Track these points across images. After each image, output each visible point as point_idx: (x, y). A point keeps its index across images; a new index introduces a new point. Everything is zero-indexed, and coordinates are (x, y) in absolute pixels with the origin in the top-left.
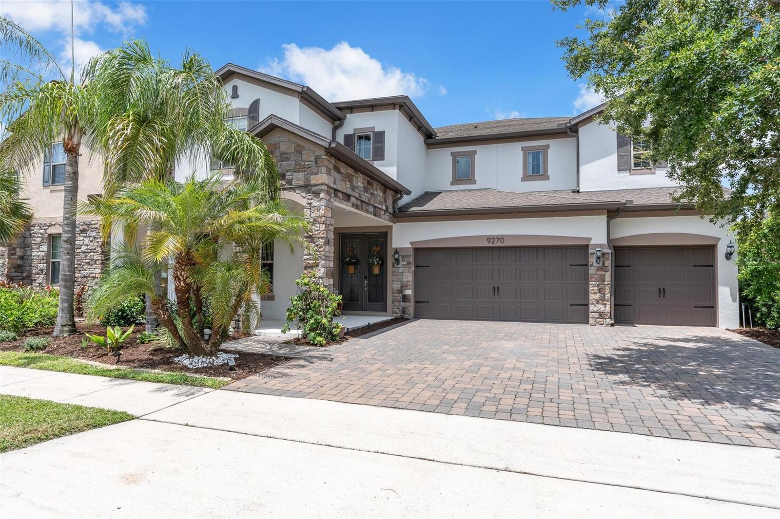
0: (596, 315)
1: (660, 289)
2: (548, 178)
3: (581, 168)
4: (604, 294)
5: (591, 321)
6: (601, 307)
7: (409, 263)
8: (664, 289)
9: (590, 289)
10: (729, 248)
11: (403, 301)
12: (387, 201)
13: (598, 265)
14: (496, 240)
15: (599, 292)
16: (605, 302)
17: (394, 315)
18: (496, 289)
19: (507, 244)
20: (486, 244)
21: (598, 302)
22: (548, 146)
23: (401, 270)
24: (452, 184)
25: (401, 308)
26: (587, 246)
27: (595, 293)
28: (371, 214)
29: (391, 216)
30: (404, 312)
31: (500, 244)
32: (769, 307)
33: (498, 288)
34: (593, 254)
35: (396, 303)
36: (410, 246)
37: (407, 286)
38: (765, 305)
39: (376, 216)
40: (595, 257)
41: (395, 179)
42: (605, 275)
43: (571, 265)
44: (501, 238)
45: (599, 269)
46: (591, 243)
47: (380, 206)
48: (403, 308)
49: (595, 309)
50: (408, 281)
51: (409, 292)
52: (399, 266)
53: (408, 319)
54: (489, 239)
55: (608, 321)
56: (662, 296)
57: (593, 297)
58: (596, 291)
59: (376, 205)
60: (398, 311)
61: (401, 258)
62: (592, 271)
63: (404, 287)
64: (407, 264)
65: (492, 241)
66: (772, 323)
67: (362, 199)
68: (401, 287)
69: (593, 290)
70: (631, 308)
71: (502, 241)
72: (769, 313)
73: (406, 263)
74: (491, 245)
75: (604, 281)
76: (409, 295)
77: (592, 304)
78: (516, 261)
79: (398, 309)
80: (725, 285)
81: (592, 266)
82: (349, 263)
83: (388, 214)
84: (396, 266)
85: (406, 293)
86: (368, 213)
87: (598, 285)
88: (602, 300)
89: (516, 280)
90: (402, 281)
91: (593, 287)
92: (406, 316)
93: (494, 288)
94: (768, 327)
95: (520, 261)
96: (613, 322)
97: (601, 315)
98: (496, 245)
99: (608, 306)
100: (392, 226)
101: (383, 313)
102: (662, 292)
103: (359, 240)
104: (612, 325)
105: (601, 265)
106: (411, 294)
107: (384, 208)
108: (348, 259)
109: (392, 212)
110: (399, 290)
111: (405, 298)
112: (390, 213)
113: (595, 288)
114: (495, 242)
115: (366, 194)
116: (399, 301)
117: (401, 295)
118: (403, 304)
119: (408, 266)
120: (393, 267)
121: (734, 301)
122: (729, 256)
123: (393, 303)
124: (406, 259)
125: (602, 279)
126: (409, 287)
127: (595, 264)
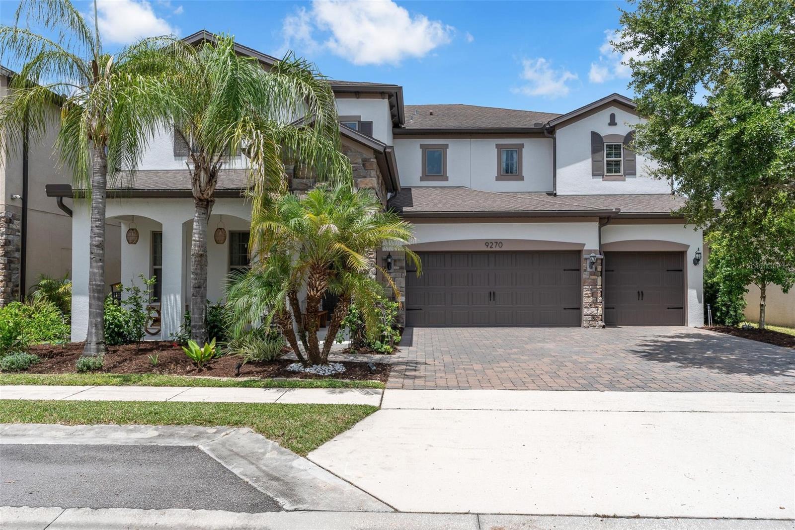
0: (589, 318)
1: (639, 292)
2: (522, 179)
3: (558, 171)
4: (597, 298)
5: (585, 324)
6: (593, 310)
7: (401, 268)
8: (642, 292)
9: (584, 293)
10: (697, 255)
13: (591, 270)
14: (495, 244)
15: (592, 296)
16: (598, 306)
18: (492, 294)
19: (505, 248)
20: (484, 248)
21: (591, 305)
22: (522, 146)
23: (393, 275)
24: (422, 179)
26: (579, 252)
27: (589, 297)
30: (397, 321)
31: (498, 249)
32: (728, 307)
33: (494, 293)
34: (586, 259)
36: (402, 250)
38: (724, 305)
40: (588, 262)
42: (597, 279)
43: (565, 270)
44: (499, 242)
45: (592, 274)
46: (585, 249)
49: (589, 312)
50: (401, 287)
52: (391, 271)
53: (403, 328)
54: (487, 243)
55: (600, 323)
56: (640, 298)
57: (586, 301)
58: (590, 295)
61: (393, 263)
62: (585, 275)
64: (400, 269)
65: (490, 245)
66: (730, 320)
68: (393, 293)
69: (586, 294)
70: (614, 310)
71: (500, 245)
72: (728, 312)
73: (398, 268)
74: (489, 249)
75: (596, 285)
76: (403, 303)
77: (586, 307)
78: (512, 265)
80: (693, 288)
81: (585, 270)
87: (591, 289)
88: (594, 304)
89: (512, 285)
91: (586, 291)
93: (490, 293)
94: (727, 324)
95: (516, 266)
96: (604, 324)
97: (594, 318)
98: (494, 249)
99: (600, 309)
102: (641, 294)
104: (604, 327)
105: (594, 270)
113: (589, 292)
114: (494, 246)
119: (401, 271)
121: (700, 302)
122: (696, 261)
124: (398, 264)
125: (595, 284)
126: (402, 293)
127: (589, 269)
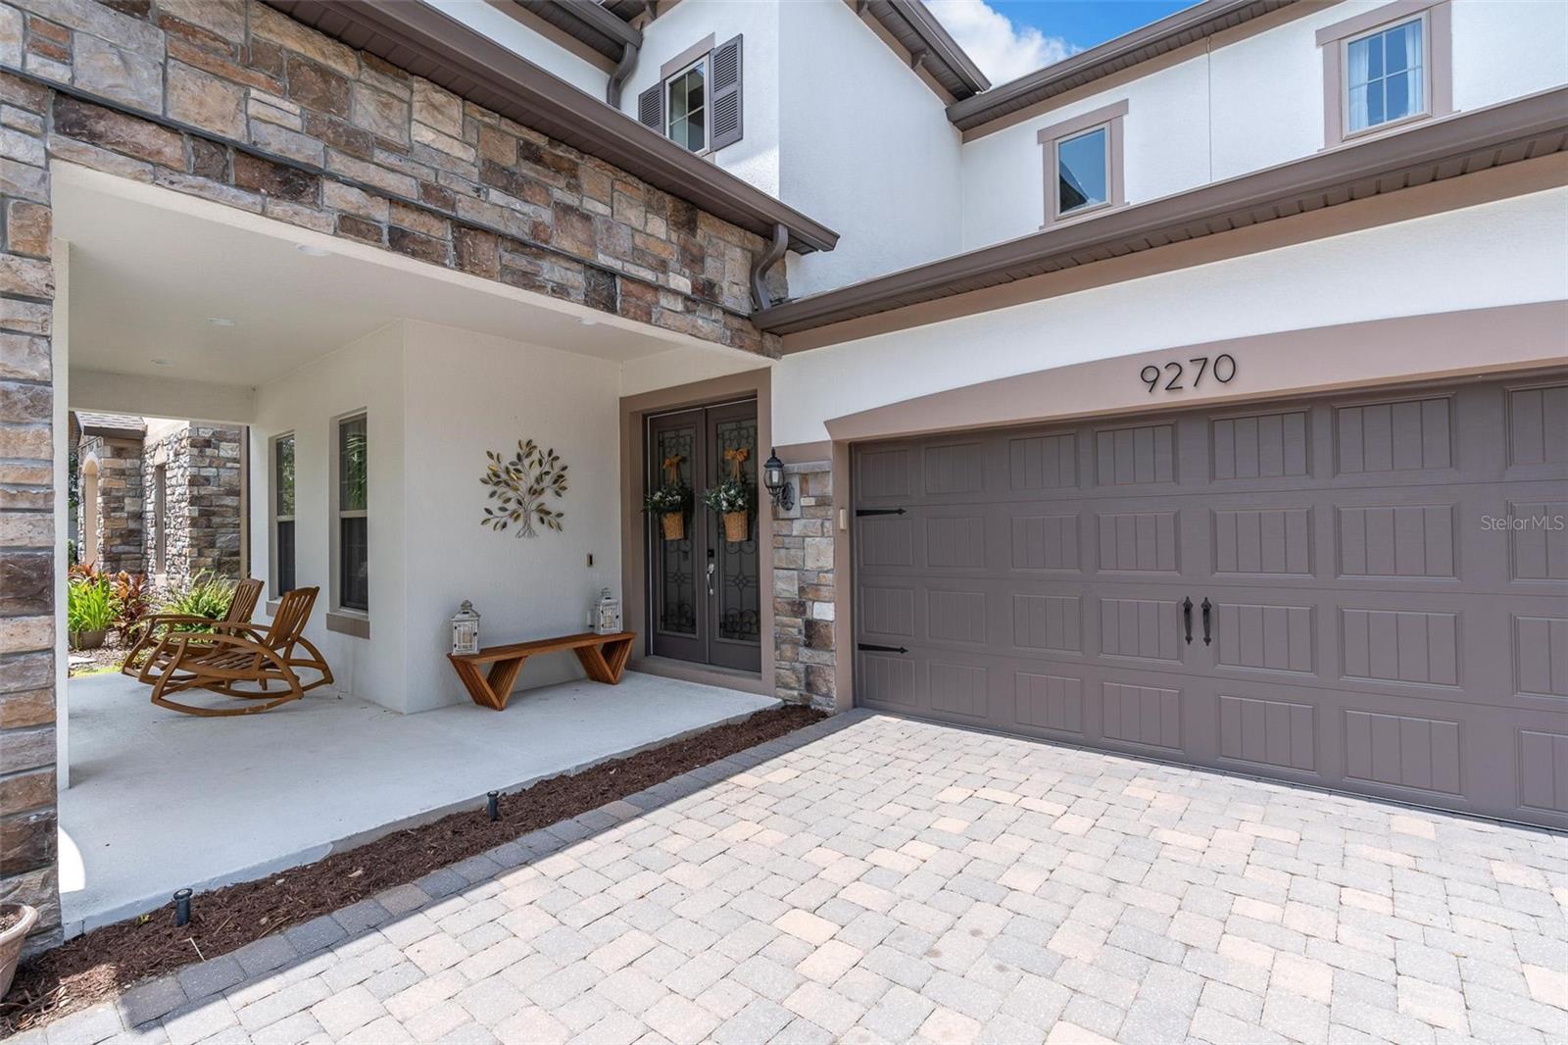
7: (822, 502)
11: (808, 645)
12: (709, 261)
14: (1191, 372)
17: (783, 692)
18: (1197, 612)
19: (1251, 384)
20: (1136, 397)
23: (797, 528)
25: (800, 667)
28: (561, 291)
29: (736, 323)
30: (810, 686)
31: (1210, 391)
33: (1206, 611)
35: (787, 650)
36: (824, 436)
37: (817, 586)
39: (611, 309)
41: (775, 195)
44: (1215, 360)
47: (648, 275)
48: (809, 670)
50: (821, 571)
51: (824, 611)
52: (792, 514)
53: (824, 715)
54: (1151, 369)
59: (603, 260)
60: (791, 679)
61: (795, 483)
63: (808, 591)
64: (818, 505)
65: (1167, 376)
67: (461, 214)
68: (801, 590)
71: (1225, 370)
73: (812, 501)
74: (1161, 398)
76: (827, 624)
78: (1309, 470)
79: (793, 670)
82: (660, 510)
83: (717, 315)
84: (782, 513)
85: (816, 616)
86: (539, 288)
89: (1311, 569)
90: (801, 570)
92: (818, 702)
93: (1188, 608)
95: (1337, 469)
98: (1189, 396)
100: (768, 370)
101: (748, 681)
103: (692, 432)
106: (830, 616)
107: (683, 284)
108: (657, 496)
109: (745, 308)
110: (792, 603)
111: (813, 635)
112: (727, 312)
114: (1187, 380)
115: (495, 195)
116: (795, 643)
117: (799, 621)
118: (805, 654)
119: (820, 512)
120: (776, 517)
123: (777, 648)
124: (814, 487)
126: (825, 592)
